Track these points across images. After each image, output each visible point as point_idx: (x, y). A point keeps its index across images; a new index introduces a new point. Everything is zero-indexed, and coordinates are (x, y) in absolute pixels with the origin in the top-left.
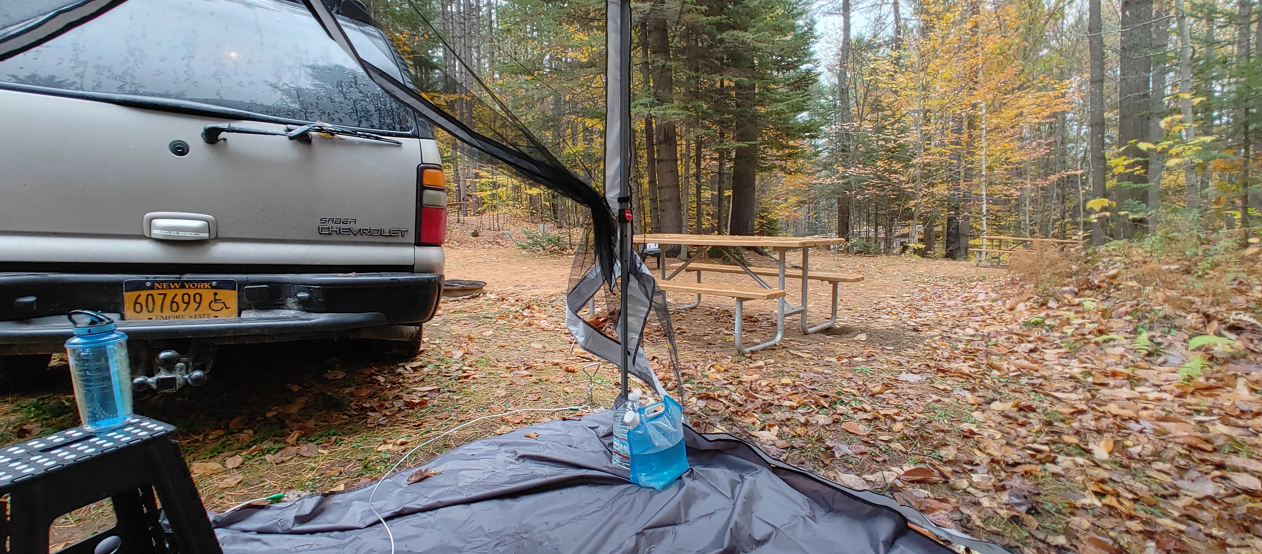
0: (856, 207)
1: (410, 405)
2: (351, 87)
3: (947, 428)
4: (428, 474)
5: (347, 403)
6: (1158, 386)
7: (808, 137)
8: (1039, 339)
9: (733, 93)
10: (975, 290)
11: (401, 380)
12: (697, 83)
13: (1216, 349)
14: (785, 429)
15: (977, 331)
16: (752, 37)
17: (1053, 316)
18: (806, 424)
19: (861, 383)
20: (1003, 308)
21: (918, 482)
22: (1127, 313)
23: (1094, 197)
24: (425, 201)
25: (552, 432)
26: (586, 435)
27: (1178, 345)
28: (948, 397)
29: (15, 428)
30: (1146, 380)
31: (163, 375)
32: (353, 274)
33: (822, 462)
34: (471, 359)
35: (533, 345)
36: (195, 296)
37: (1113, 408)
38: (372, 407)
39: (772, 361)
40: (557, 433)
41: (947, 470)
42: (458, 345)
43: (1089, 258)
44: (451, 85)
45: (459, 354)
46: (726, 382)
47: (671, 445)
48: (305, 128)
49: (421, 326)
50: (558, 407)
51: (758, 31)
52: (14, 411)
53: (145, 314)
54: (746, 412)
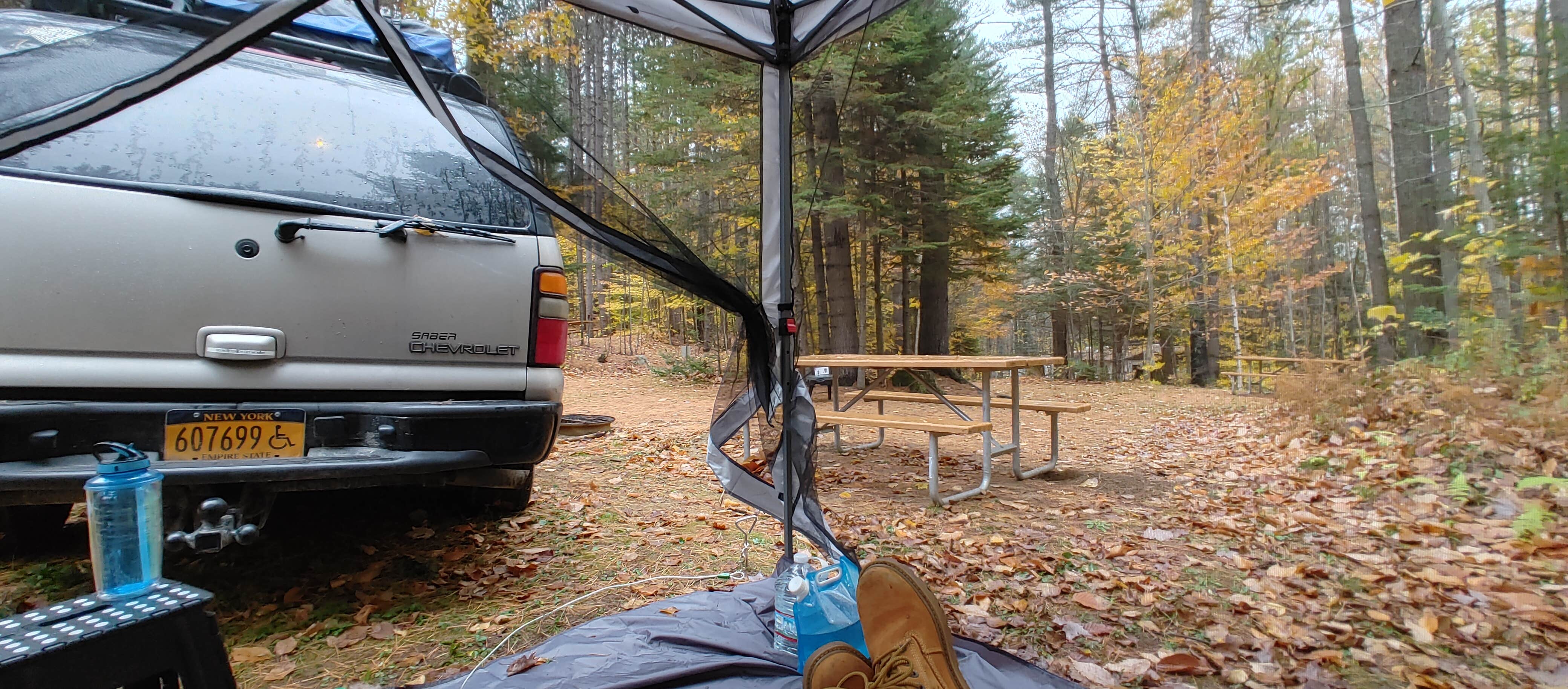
0: (1075, 322)
1: (515, 572)
2: (457, 175)
3: (1211, 600)
4: (534, 662)
5: (433, 568)
6: (1487, 545)
7: (1012, 236)
8: (1323, 484)
9: (917, 185)
10: (1233, 424)
11: (504, 540)
12: (874, 173)
13: (1558, 495)
14: (998, 602)
15: (1240, 474)
16: (935, 117)
17: (1339, 455)
18: (1026, 596)
19: (1094, 542)
20: (1272, 446)
21: (1181, 673)
22: (1435, 450)
23: (1376, 304)
24: (542, 311)
25: (696, 607)
26: (741, 611)
27: (1508, 490)
28: (1211, 560)
29: (14, 601)
30: (1470, 536)
31: (205, 530)
32: (449, 402)
33: (1050, 646)
34: (593, 513)
35: (672, 495)
36: (252, 429)
37: (1430, 573)
38: (466, 574)
39: (978, 514)
40: (702, 608)
41: (1218, 656)
42: (577, 495)
43: (1377, 380)
44: (577, 176)
45: (578, 506)
46: (919, 541)
47: (850, 623)
48: (400, 223)
49: (532, 470)
50: (704, 574)
51: (944, 111)
52: (17, 580)
53: (190, 453)
54: (946, 580)
